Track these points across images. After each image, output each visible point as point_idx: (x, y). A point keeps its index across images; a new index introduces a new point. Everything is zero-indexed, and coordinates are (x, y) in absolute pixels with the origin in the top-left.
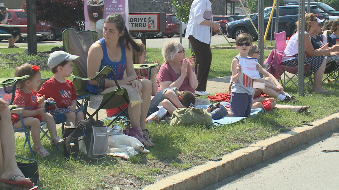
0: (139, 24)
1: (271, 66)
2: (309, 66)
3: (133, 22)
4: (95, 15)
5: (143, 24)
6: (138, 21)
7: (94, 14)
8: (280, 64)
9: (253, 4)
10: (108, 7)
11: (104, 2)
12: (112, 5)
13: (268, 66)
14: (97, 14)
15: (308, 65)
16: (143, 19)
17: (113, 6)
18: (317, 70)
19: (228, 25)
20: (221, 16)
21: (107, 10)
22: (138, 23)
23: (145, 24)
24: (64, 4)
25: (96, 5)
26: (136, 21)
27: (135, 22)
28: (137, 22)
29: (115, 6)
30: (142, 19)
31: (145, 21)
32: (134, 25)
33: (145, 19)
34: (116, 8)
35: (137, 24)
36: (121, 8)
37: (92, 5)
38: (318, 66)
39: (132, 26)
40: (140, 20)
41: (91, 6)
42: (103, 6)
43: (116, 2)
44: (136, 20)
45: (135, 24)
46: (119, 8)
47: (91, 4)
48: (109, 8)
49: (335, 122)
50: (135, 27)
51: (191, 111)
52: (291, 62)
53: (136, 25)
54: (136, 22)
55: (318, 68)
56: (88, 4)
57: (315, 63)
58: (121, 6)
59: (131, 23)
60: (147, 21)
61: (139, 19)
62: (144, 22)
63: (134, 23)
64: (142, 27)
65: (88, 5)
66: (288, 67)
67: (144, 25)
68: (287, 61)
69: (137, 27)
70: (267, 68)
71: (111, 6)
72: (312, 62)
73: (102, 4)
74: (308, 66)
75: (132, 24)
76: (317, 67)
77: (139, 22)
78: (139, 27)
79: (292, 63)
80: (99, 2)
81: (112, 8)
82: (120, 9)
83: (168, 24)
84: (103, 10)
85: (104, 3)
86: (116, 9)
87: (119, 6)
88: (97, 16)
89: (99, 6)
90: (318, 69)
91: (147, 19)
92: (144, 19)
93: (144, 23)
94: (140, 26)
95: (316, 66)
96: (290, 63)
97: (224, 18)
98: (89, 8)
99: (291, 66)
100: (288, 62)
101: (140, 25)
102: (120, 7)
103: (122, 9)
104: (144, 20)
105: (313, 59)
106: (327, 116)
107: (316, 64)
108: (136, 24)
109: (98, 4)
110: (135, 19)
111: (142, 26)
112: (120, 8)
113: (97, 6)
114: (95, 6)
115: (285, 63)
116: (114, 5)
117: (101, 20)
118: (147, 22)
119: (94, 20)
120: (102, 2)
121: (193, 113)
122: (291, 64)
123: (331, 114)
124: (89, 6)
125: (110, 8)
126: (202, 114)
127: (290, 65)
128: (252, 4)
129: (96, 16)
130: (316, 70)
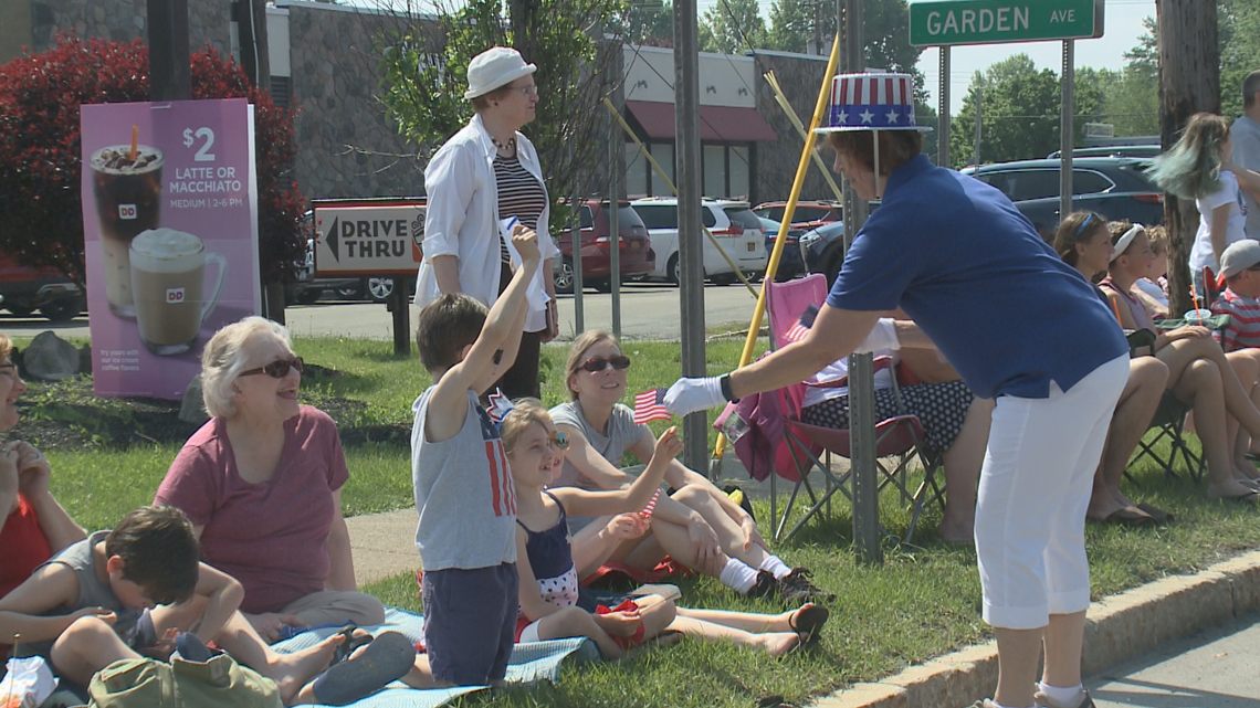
0: (378, 243)
1: (753, 423)
2: (915, 427)
3: (355, 237)
4: (128, 212)
5: (394, 243)
6: (371, 231)
7: (121, 207)
8: (794, 418)
9: (969, 152)
10: (178, 177)
11: (159, 157)
12: (194, 170)
13: (740, 426)
14: (133, 206)
15: (909, 419)
16: (394, 226)
17: (198, 173)
18: (953, 439)
19: (810, 238)
20: (815, 204)
21: (174, 191)
22: (374, 240)
23: (402, 242)
24: (23, 172)
25: (128, 171)
26: (364, 234)
27: (360, 235)
28: (369, 235)
29: (205, 172)
30: (391, 222)
31: (402, 231)
32: (357, 248)
33: (402, 225)
34: (209, 180)
35: (370, 243)
36: (233, 180)
37: (112, 171)
38: (955, 423)
39: (351, 255)
40: (380, 226)
41: (109, 175)
42: (157, 174)
43: (211, 157)
44: (364, 227)
45: (362, 243)
46: (223, 180)
47: (108, 166)
48: (183, 180)
49: (945, 691)
50: (362, 255)
51: (167, 673)
52: (839, 405)
53: (366, 250)
54: (364, 238)
55: (956, 431)
56: (98, 168)
57: (941, 408)
58: (231, 171)
59: (346, 243)
60: (409, 231)
61: (375, 223)
62: (399, 234)
63: (358, 240)
64: (388, 255)
65: (97, 172)
66: (827, 429)
67: (398, 250)
68: (822, 403)
69: (370, 255)
70: (733, 434)
71: (191, 172)
72: (930, 405)
73: (152, 167)
74: (910, 425)
75: (351, 244)
76: (951, 424)
77: (376, 235)
78: (378, 255)
79: (840, 412)
80: (141, 159)
81: (192, 180)
82: (225, 186)
83: (599, 240)
84: (156, 189)
85: (160, 164)
86: (211, 187)
87: (222, 173)
88: (134, 216)
89: (140, 175)
90: (955, 436)
91: (408, 225)
92: (398, 222)
93: (398, 239)
94: (382, 254)
95: (949, 420)
96: (836, 412)
97: (826, 210)
98: (102, 184)
99: (839, 427)
100: (825, 406)
101: (382, 247)
102: (226, 178)
103: (236, 186)
104: (399, 228)
105: (931, 391)
106: (914, 663)
107: (948, 412)
108: (366, 245)
109: (136, 167)
110: (360, 223)
111: (390, 251)
112: (228, 182)
113: (133, 176)
114: (124, 176)
115: (815, 412)
116: (202, 169)
117: (149, 232)
118: (410, 236)
119: (123, 232)
120: (154, 157)
121: (176, 685)
122: (839, 416)
123: (941, 654)
124: (100, 177)
125: (187, 180)
126: (219, 686)
127: (834, 420)
128: (961, 155)
129: (128, 217)
130: (950, 440)
